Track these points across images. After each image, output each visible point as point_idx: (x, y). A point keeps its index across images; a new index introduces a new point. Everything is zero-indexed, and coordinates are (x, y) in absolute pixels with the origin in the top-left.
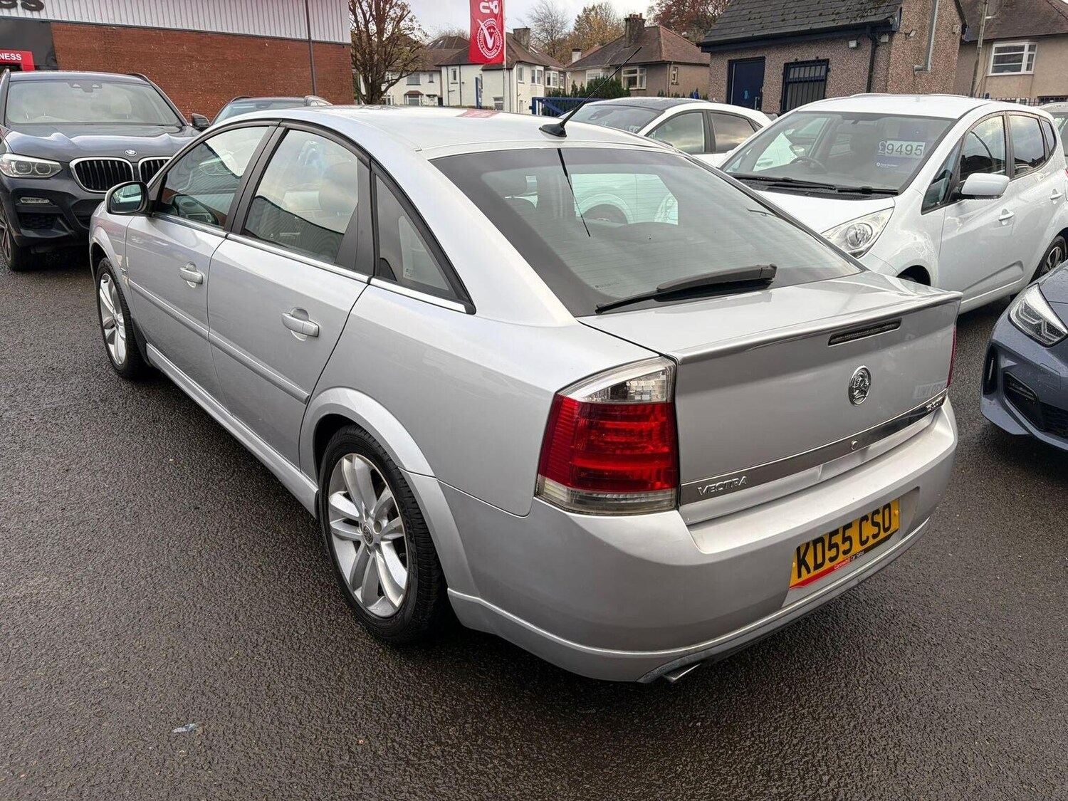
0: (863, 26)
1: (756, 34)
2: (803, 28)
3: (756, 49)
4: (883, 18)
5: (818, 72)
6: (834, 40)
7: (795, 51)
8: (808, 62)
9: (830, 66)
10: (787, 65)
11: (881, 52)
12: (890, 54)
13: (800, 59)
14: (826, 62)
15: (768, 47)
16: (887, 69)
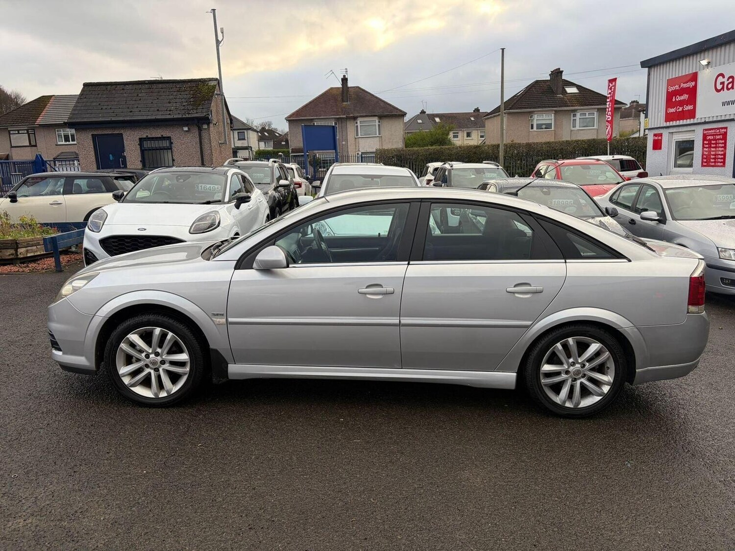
0: (193, 119)
1: (113, 119)
2: (149, 118)
3: (114, 128)
4: (204, 115)
5: (166, 144)
6: (172, 125)
7: (145, 131)
8: (157, 138)
9: (172, 141)
10: (140, 139)
11: (204, 134)
12: (210, 135)
13: (149, 136)
14: (169, 138)
15: (123, 128)
16: (210, 143)
